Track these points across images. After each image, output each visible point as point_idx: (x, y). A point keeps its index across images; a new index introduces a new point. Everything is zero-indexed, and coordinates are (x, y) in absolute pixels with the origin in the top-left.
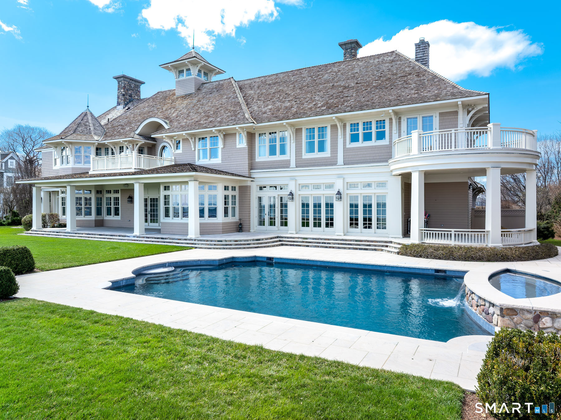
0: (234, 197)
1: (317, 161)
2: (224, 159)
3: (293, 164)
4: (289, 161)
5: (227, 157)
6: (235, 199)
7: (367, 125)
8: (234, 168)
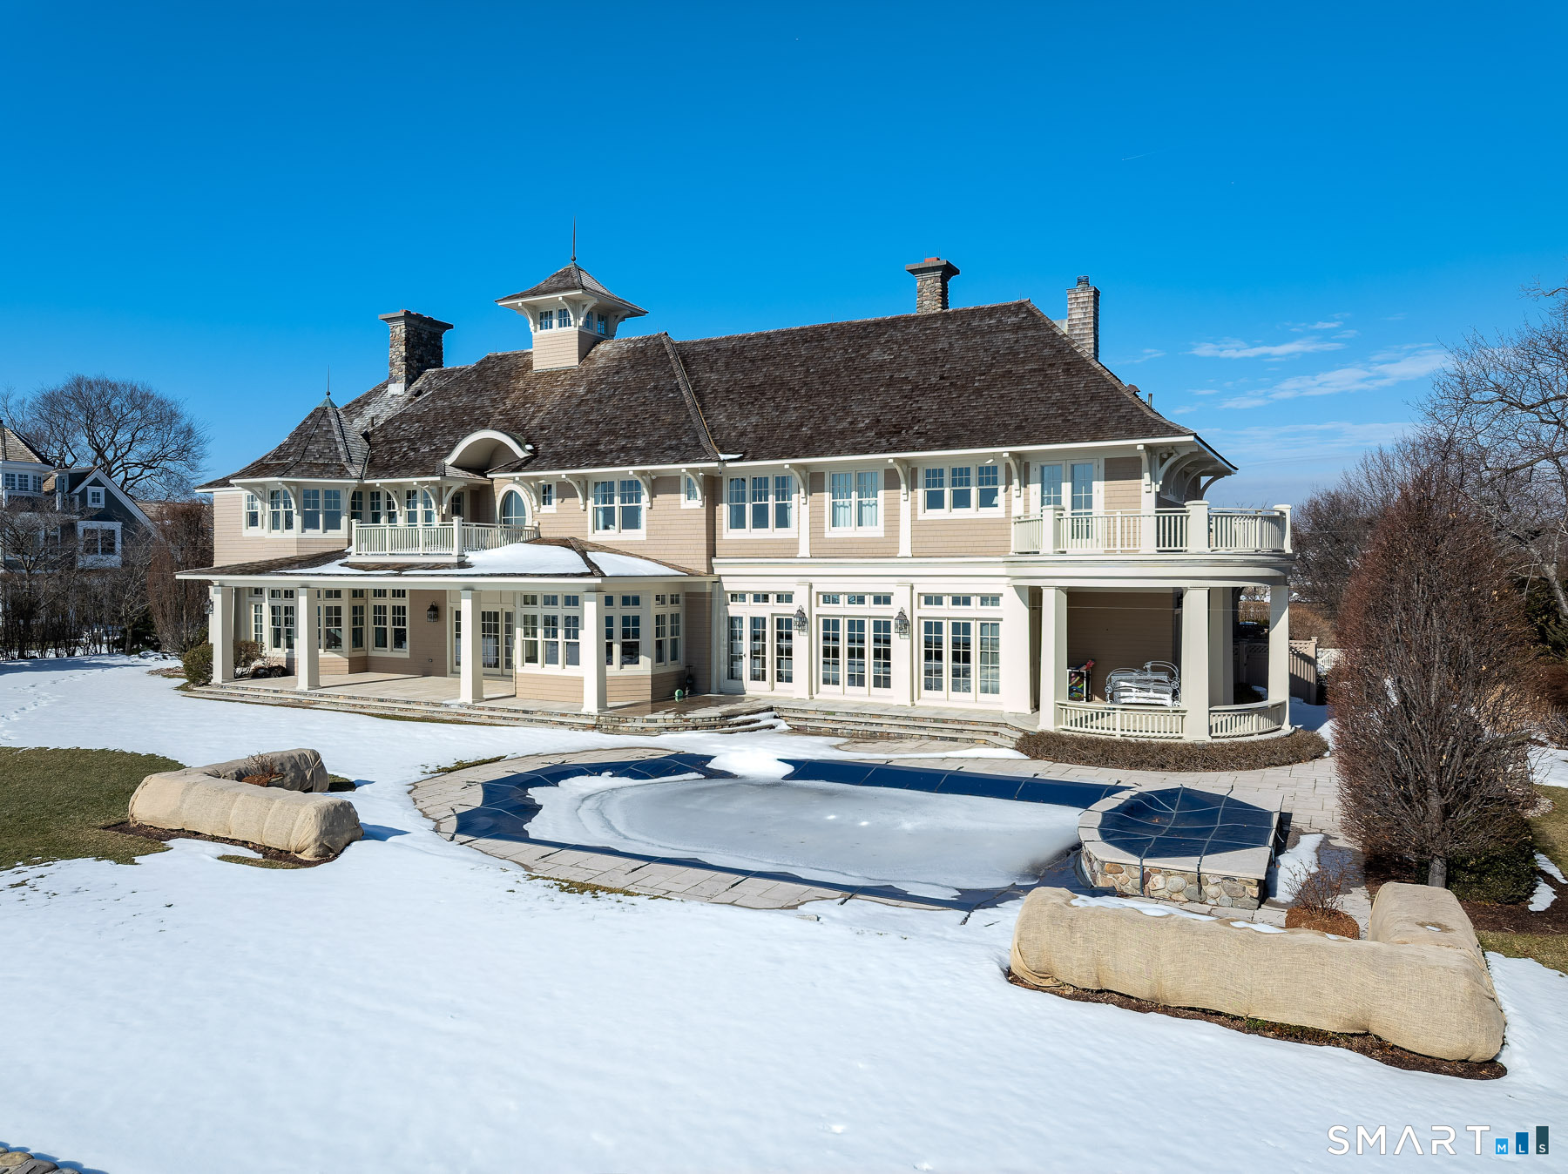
0: (675, 618)
1: (855, 546)
2: (653, 533)
3: (804, 550)
4: (794, 543)
5: (660, 528)
6: (678, 622)
7: (961, 474)
8: (676, 552)
